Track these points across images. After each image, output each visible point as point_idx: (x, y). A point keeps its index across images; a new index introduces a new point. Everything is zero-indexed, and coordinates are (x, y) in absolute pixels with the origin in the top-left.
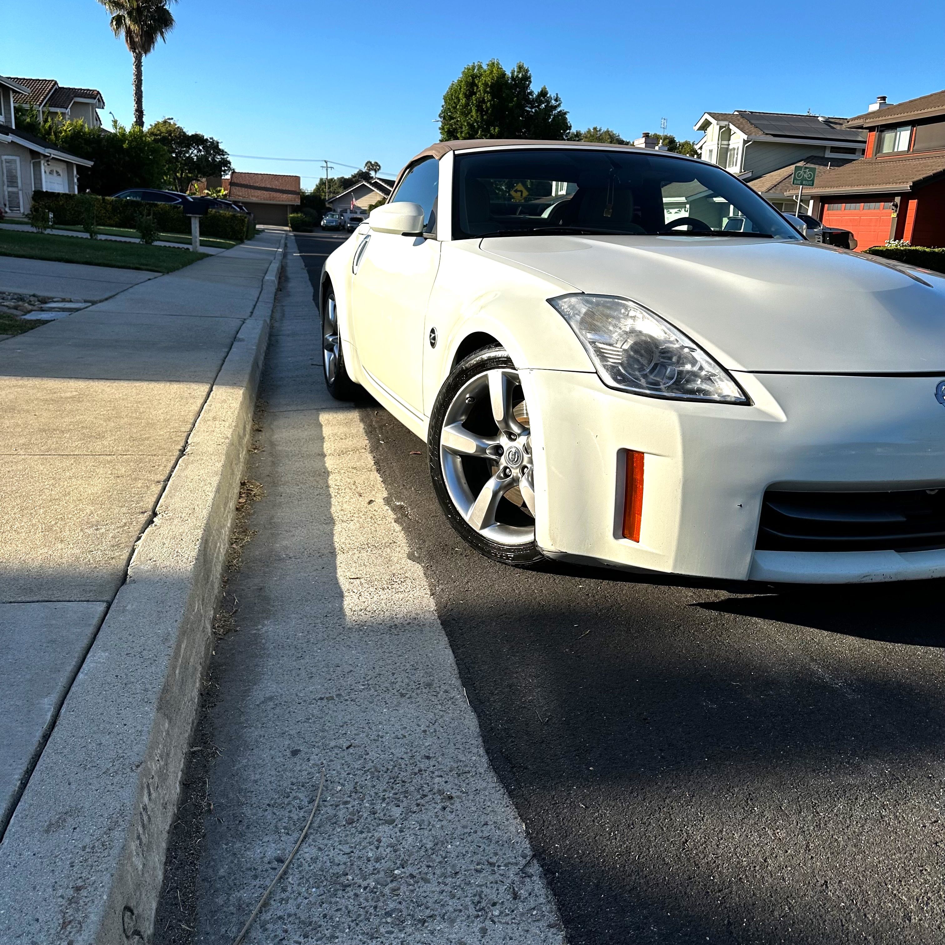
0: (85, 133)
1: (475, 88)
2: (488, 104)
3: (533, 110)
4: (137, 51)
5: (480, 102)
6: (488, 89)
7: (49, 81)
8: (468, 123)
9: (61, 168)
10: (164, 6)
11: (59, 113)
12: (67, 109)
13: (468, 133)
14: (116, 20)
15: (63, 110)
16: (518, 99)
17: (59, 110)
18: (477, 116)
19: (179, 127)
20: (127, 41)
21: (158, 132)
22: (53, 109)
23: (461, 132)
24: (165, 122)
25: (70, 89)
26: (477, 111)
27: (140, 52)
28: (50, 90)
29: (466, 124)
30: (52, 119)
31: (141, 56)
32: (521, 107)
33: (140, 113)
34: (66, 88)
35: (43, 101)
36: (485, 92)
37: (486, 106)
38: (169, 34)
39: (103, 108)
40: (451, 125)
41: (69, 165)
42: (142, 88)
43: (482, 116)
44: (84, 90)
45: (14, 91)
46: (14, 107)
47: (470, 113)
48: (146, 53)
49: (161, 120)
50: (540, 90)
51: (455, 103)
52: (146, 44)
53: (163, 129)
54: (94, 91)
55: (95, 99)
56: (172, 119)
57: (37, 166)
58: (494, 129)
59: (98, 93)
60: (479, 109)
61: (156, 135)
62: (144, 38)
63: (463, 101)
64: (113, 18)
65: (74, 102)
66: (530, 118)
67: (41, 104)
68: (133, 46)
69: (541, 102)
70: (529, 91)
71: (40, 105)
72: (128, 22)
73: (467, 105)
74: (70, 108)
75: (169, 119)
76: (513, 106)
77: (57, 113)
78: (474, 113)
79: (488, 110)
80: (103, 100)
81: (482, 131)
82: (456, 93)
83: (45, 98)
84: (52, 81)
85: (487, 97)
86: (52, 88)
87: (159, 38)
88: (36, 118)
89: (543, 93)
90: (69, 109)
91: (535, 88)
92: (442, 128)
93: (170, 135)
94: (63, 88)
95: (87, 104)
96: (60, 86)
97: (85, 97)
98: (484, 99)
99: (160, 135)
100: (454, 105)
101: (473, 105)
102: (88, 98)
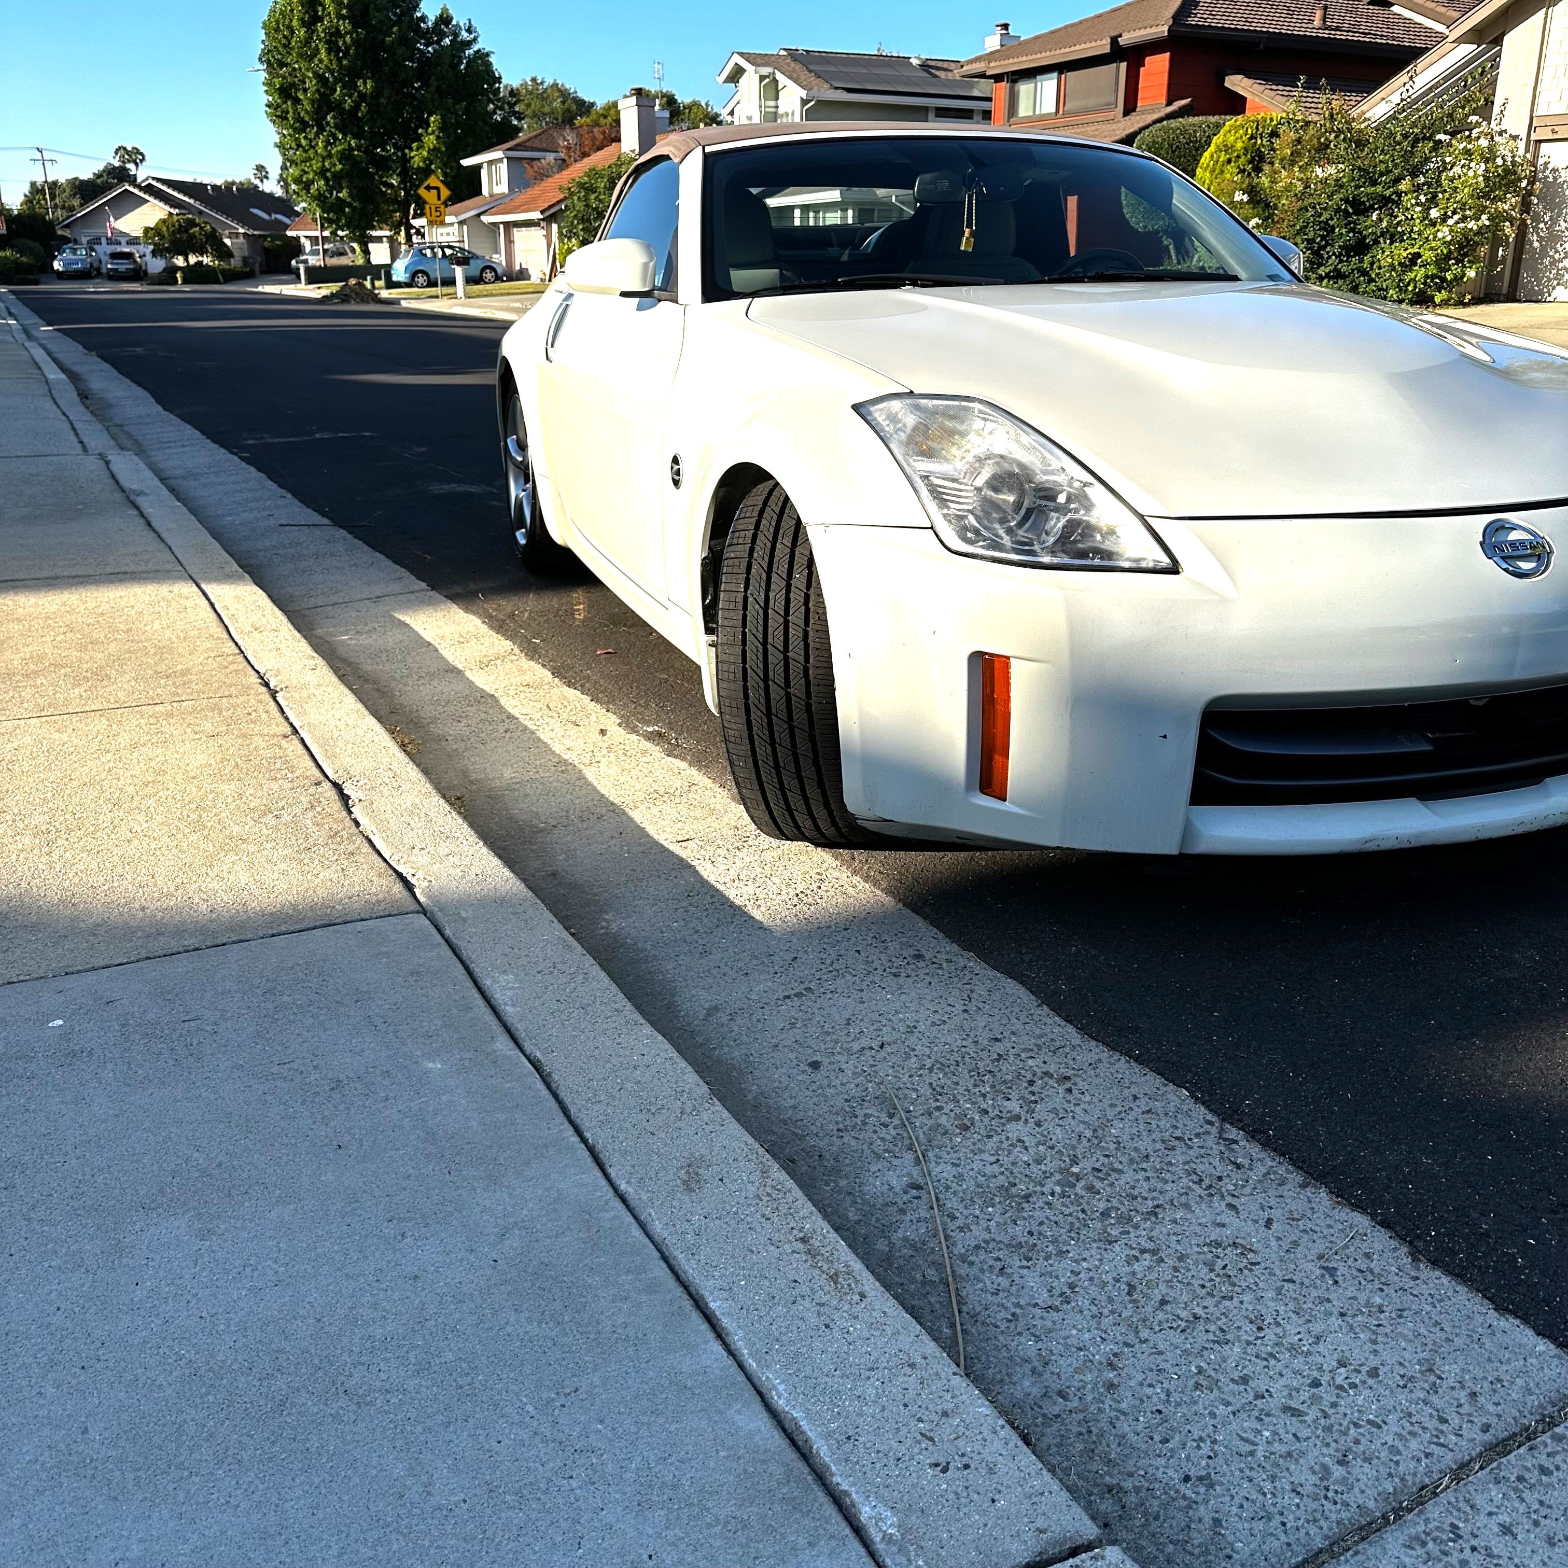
1: (320, 9)
2: (348, 39)
3: (430, 49)
5: (331, 35)
6: (344, 11)
8: (315, 73)
13: (318, 91)
16: (400, 30)
18: (331, 61)
23: (305, 90)
26: (329, 51)
29: (310, 75)
32: (406, 43)
36: (340, 17)
37: (345, 42)
40: (284, 77)
43: (340, 60)
47: (315, 56)
50: (438, 13)
51: (285, 36)
58: (365, 83)
60: (333, 48)
63: (301, 33)
66: (426, 63)
69: (442, 35)
70: (419, 15)
73: (307, 41)
76: (393, 42)
78: (323, 54)
79: (348, 48)
81: (343, 88)
82: (284, 17)
85: (345, 26)
89: (444, 19)
91: (429, 10)
92: (268, 83)
98: (338, 30)
100: (284, 41)
101: (320, 40)
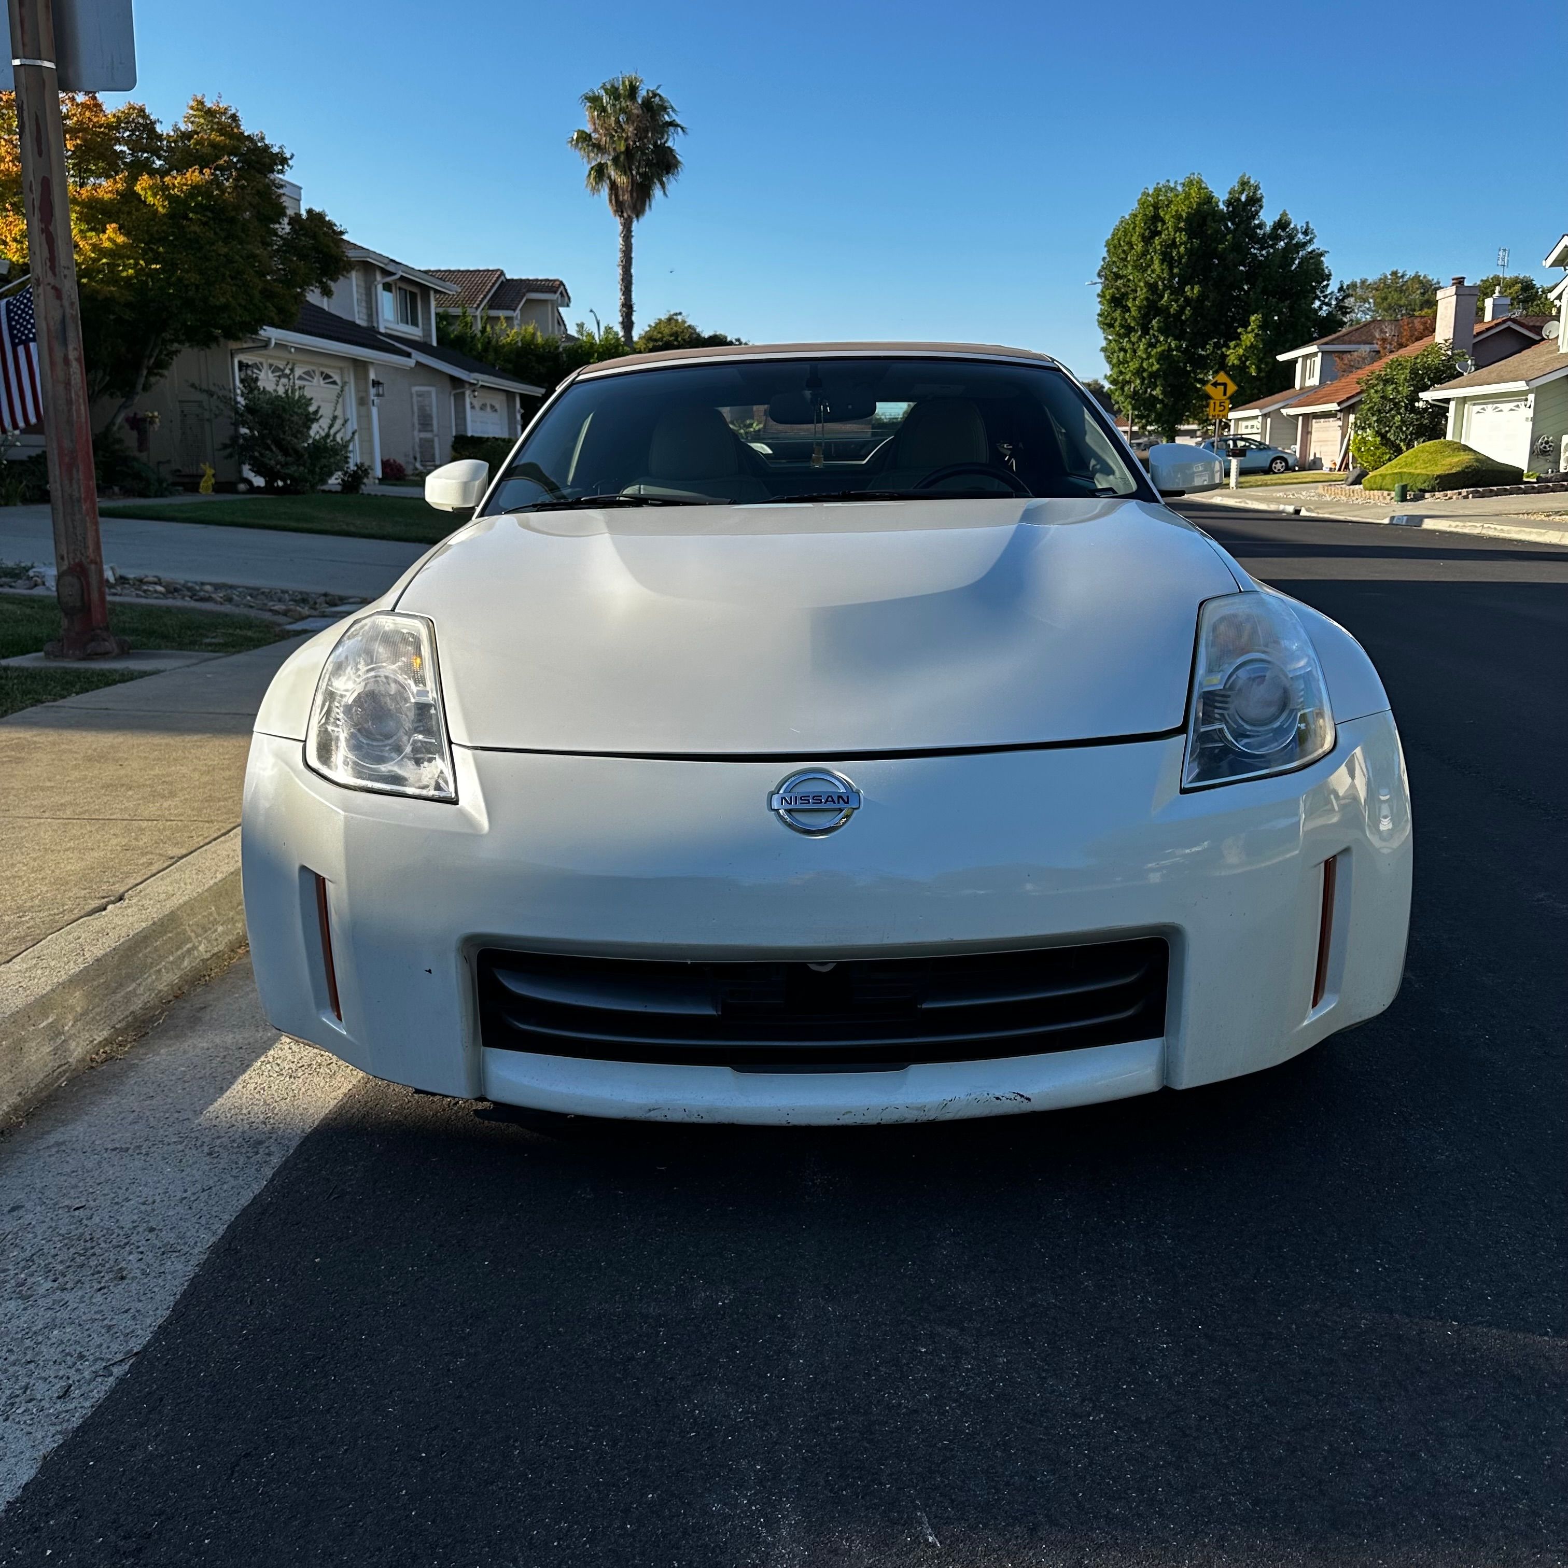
0: (537, 346)
1: (1160, 224)
2: (1182, 249)
3: (1264, 252)
4: (625, 215)
5: (1167, 246)
6: (1182, 225)
7: (493, 271)
8: (1146, 283)
9: (499, 401)
10: (666, 142)
11: (502, 318)
12: (514, 310)
13: (1147, 299)
14: (596, 171)
15: (509, 313)
16: (1234, 238)
17: (502, 314)
18: (1163, 270)
19: (689, 326)
20: (611, 200)
21: (660, 335)
22: (493, 313)
23: (1134, 299)
24: (670, 319)
25: (521, 280)
26: (1162, 262)
27: (629, 216)
28: (494, 284)
29: (1142, 284)
30: (492, 328)
31: (631, 222)
32: (1239, 249)
33: (628, 308)
34: (516, 280)
35: (481, 302)
36: (1177, 229)
37: (1178, 252)
38: (672, 184)
39: (568, 306)
40: (1118, 289)
41: (510, 395)
42: (633, 271)
43: (1171, 268)
44: (542, 281)
45: (436, 291)
46: (437, 314)
47: (1150, 266)
48: (637, 217)
49: (664, 317)
50: (1277, 218)
51: (1124, 251)
52: (639, 203)
53: (666, 331)
54: (555, 281)
55: (555, 292)
56: (680, 314)
57: (460, 398)
58: (1192, 289)
59: (562, 283)
60: (1166, 258)
61: (656, 340)
62: (635, 195)
63: (1139, 247)
64: (592, 168)
65: (527, 300)
66: (1257, 267)
67: (479, 305)
68: (619, 208)
69: (1278, 238)
70: (1257, 222)
71: (477, 308)
72: (612, 172)
73: (1145, 253)
74: (521, 310)
75: (676, 314)
76: (1225, 249)
77: (498, 318)
78: (1156, 265)
79: (1181, 257)
80: (567, 294)
81: (1171, 294)
82: (1125, 235)
83: (485, 296)
84: (497, 270)
85: (1181, 237)
86: (496, 281)
87: (657, 192)
88: (471, 327)
89: (1282, 224)
90: (518, 311)
91: (1267, 217)
92: (1102, 295)
93: (676, 339)
94: (512, 280)
95: (545, 301)
96: (508, 277)
97: (542, 292)
98: (1174, 240)
99: (661, 339)
100: (1123, 256)
101: (1155, 252)
102: (547, 292)
